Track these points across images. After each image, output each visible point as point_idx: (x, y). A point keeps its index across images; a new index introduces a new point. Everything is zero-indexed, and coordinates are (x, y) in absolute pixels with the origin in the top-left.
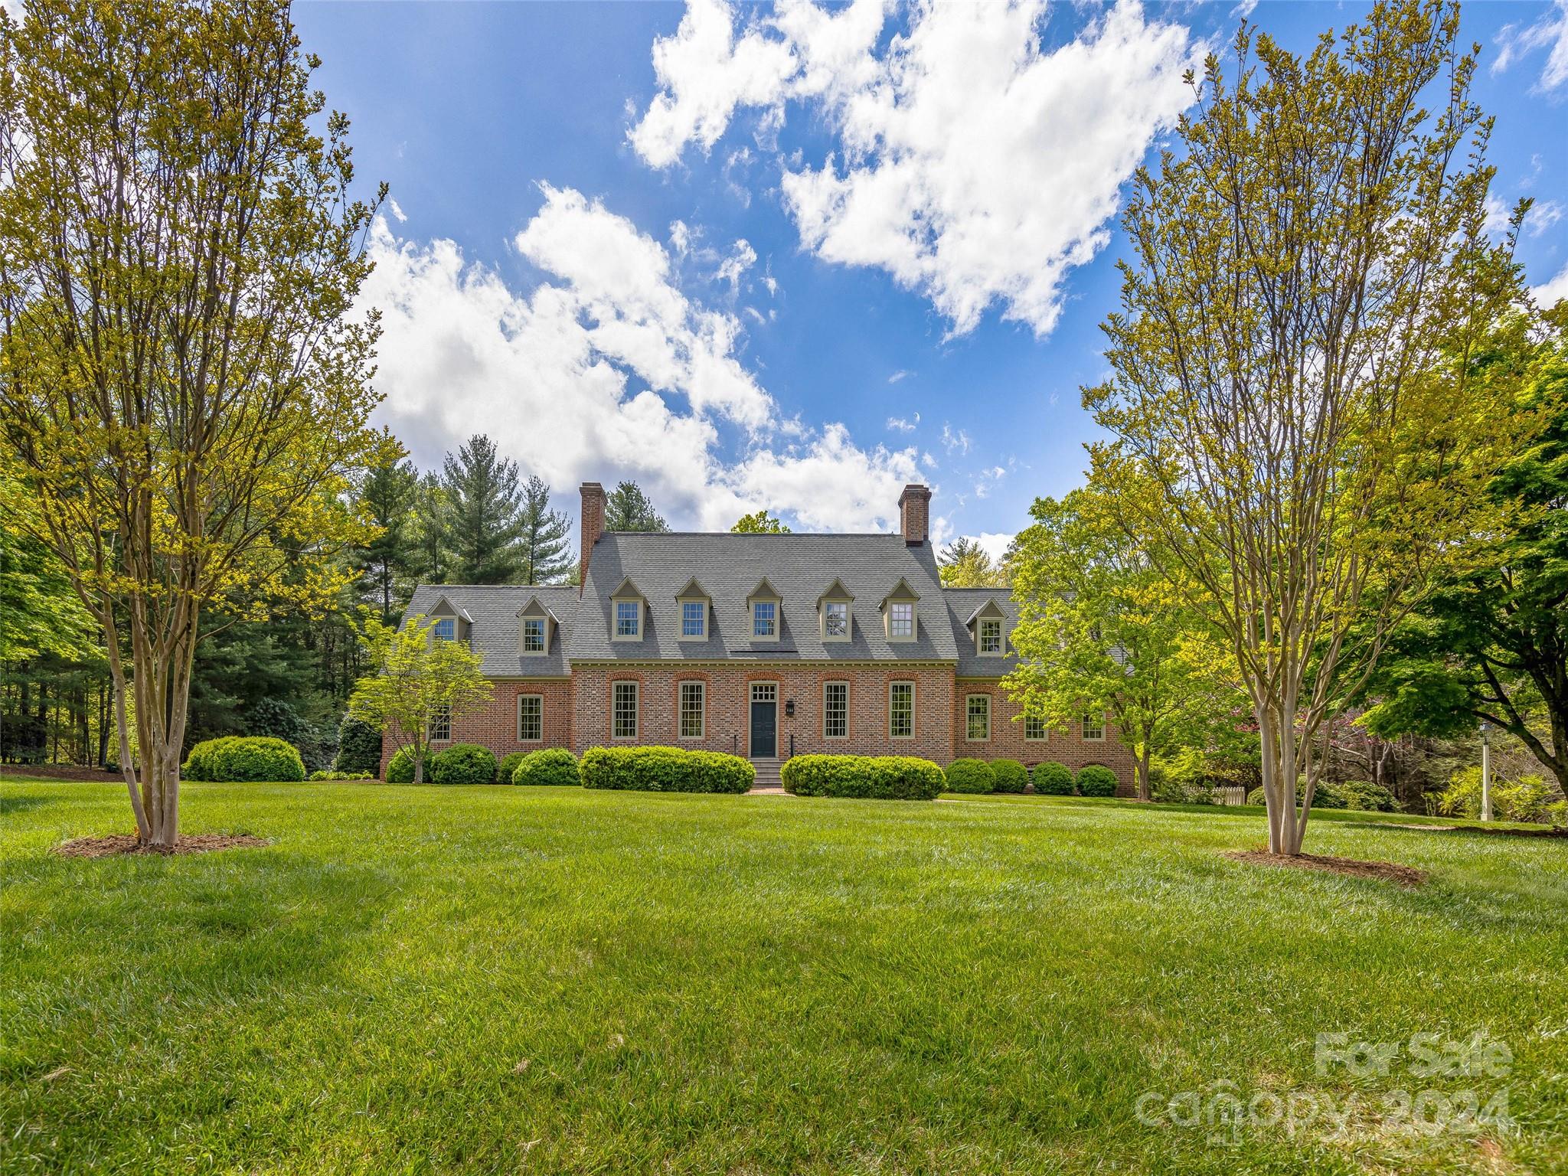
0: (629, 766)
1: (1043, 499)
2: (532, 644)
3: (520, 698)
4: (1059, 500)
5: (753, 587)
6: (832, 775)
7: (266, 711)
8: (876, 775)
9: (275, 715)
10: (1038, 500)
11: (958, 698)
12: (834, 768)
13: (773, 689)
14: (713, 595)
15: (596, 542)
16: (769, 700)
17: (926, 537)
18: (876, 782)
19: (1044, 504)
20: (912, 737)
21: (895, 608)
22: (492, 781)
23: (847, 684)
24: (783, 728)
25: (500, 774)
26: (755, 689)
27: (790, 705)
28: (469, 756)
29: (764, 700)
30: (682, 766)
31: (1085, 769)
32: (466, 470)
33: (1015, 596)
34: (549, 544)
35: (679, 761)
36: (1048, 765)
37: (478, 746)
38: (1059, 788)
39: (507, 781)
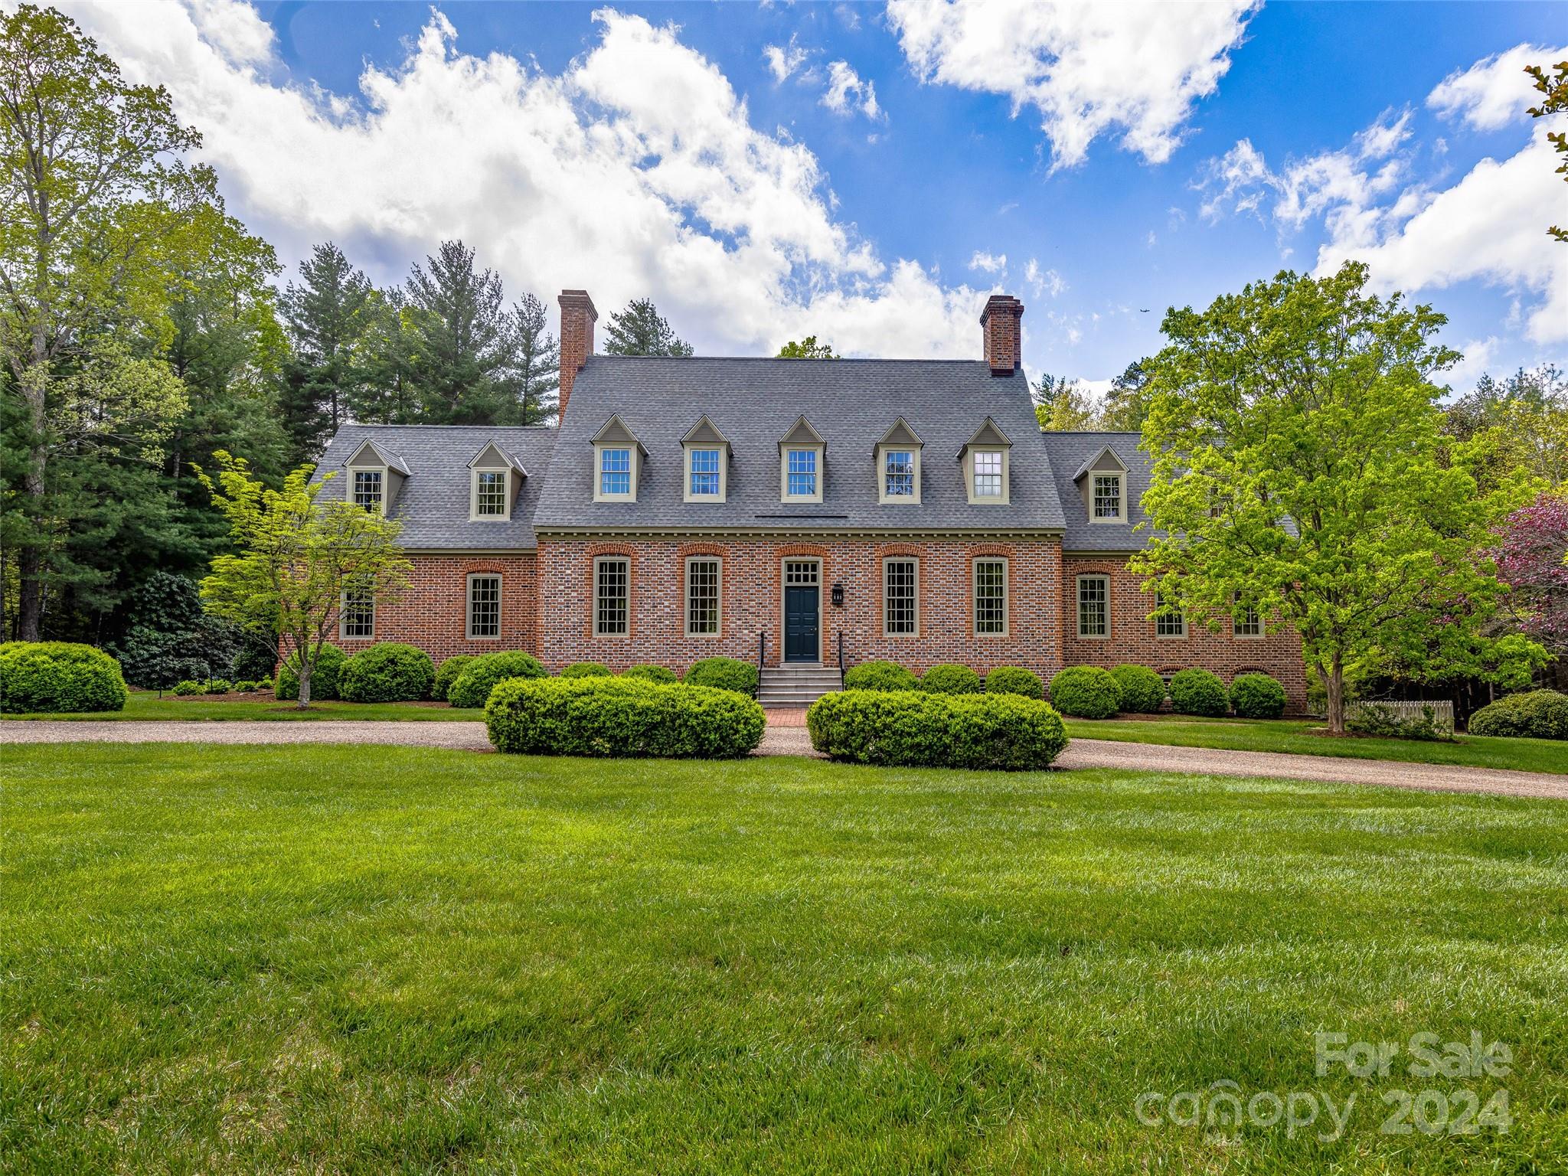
0: (559, 712)
1: (1179, 308)
2: (490, 502)
3: (470, 578)
4: (1199, 311)
5: (786, 431)
6: (886, 726)
7: (158, 589)
8: (956, 726)
9: (172, 594)
10: (1171, 311)
11: (1066, 579)
12: (889, 713)
13: (814, 568)
14: (734, 440)
15: (581, 369)
16: (810, 584)
17: (1018, 364)
18: (957, 737)
19: (1182, 315)
20: (1005, 634)
21: (979, 457)
22: (425, 697)
23: (916, 562)
24: (829, 623)
25: (436, 687)
26: (790, 568)
27: (838, 591)
28: (392, 661)
29: (802, 584)
30: (644, 712)
31: (1241, 679)
32: (438, 286)
33: (1144, 442)
34: (545, 377)
35: (641, 703)
36: (1190, 673)
37: (408, 647)
38: (1208, 707)
39: (442, 698)
